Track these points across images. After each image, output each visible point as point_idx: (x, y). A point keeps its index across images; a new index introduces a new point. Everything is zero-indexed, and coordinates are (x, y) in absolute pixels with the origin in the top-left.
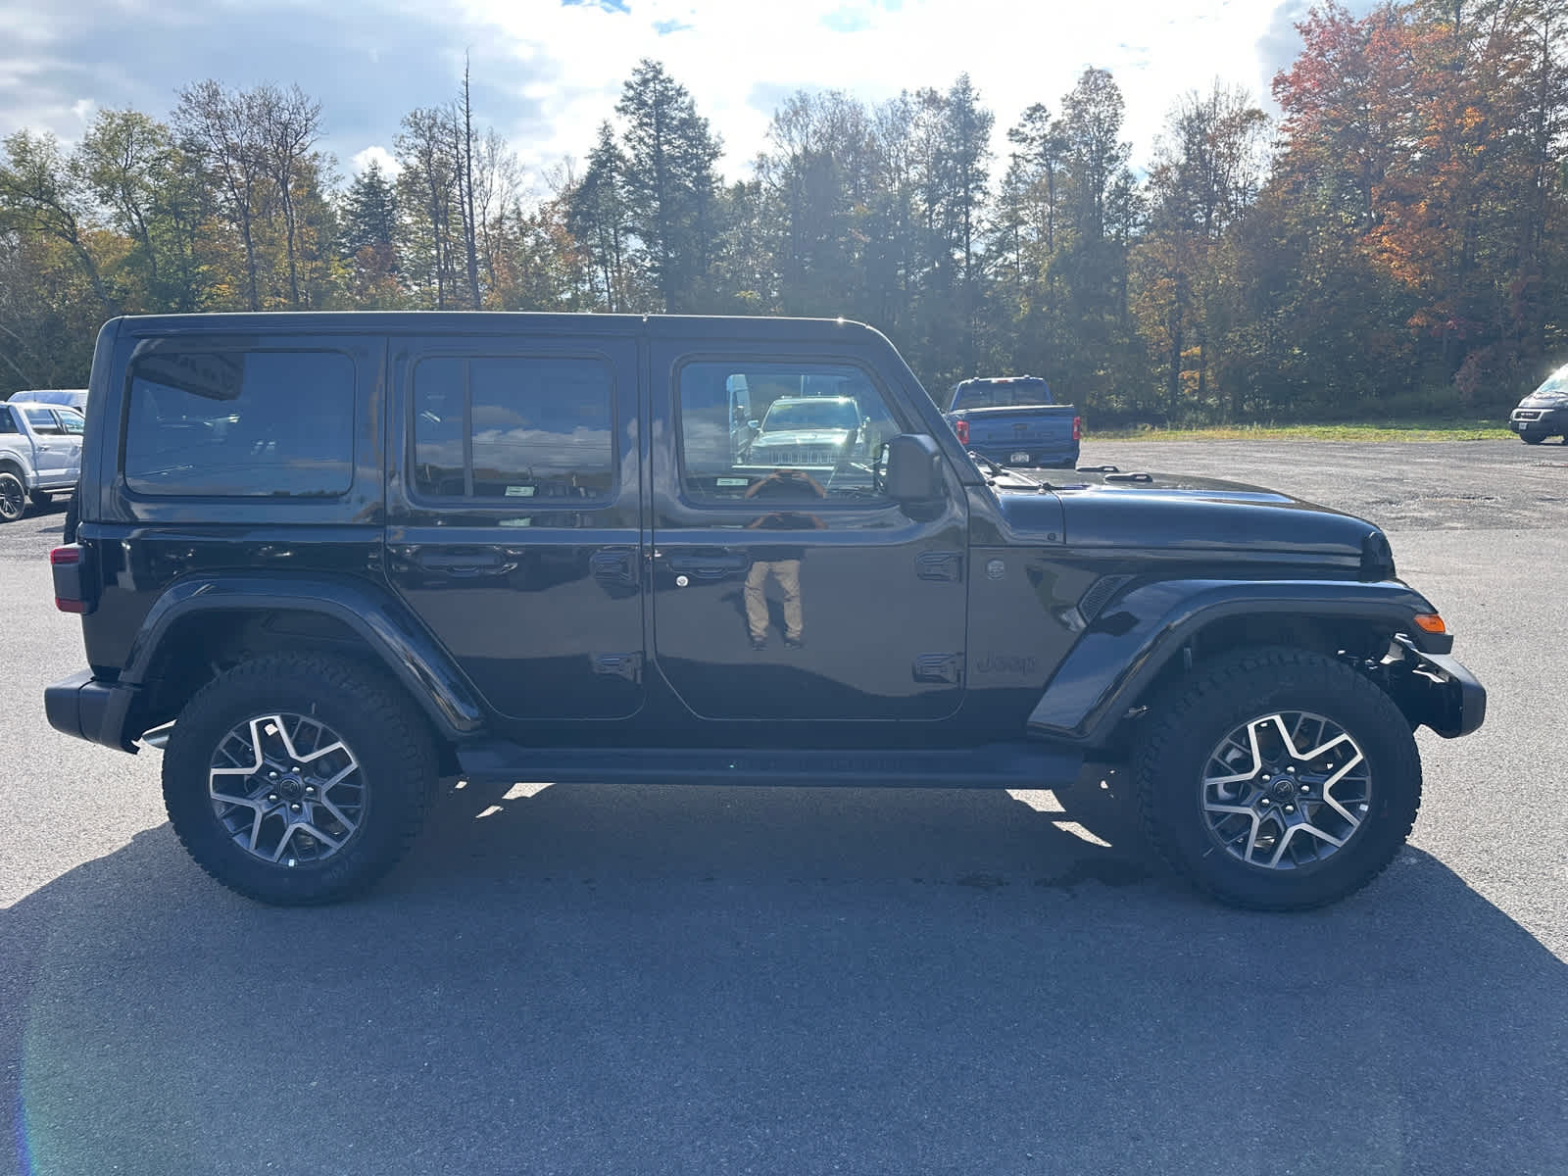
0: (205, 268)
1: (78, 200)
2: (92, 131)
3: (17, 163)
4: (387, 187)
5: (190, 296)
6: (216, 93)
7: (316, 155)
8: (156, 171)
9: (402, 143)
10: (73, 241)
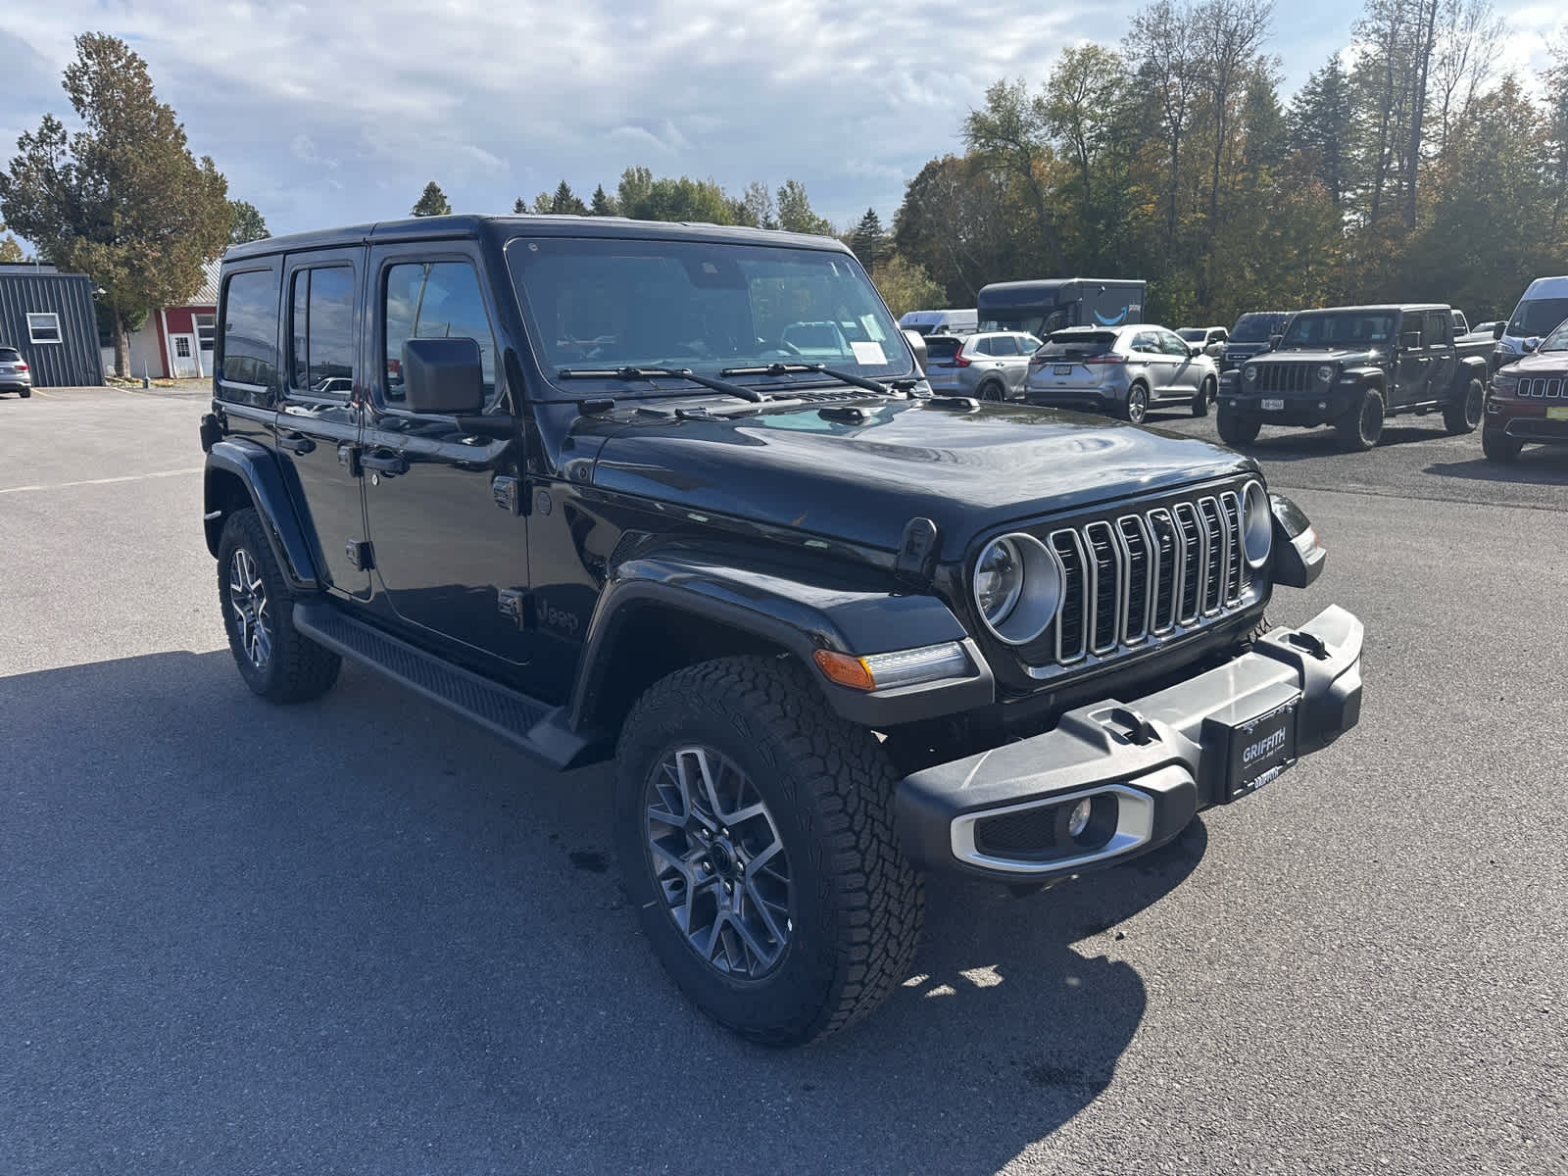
0: (1134, 189)
1: (1036, 137)
2: (1056, 70)
3: (994, 109)
4: (1346, 81)
5: (1115, 217)
6: (1167, 11)
7: (1262, 58)
8: (1102, 101)
9: (1363, 29)
10: (1027, 174)
